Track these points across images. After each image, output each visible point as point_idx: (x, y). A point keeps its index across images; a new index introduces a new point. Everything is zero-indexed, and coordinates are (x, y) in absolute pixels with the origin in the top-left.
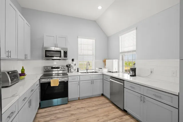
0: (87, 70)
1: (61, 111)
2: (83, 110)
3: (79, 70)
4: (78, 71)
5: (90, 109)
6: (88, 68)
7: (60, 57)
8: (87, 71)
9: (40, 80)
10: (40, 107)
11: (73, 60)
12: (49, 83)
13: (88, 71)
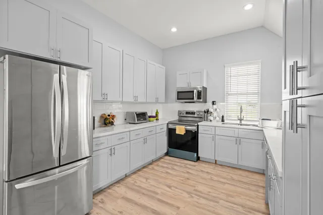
0: (241, 120)
1: (183, 165)
2: (205, 175)
3: (225, 118)
4: (223, 121)
5: (216, 178)
6: (242, 116)
7: (193, 99)
8: (241, 122)
9: (168, 124)
10: (167, 154)
11: (213, 103)
12: (175, 130)
13: (243, 122)
